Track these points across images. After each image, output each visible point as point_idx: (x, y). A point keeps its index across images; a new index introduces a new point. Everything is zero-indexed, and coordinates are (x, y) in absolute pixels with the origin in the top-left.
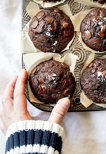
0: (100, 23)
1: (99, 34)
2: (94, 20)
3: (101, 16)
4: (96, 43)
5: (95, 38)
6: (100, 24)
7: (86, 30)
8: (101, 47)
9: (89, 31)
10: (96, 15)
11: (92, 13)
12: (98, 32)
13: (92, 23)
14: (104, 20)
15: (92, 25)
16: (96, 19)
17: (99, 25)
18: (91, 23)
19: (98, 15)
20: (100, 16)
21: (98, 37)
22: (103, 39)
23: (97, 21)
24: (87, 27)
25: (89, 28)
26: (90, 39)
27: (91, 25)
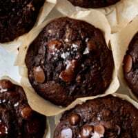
0: (63, 56)
1: (62, 76)
2: (53, 47)
3: (67, 40)
4: (55, 93)
5: (53, 82)
6: (64, 58)
7: (38, 66)
8: (65, 100)
9: (42, 67)
10: (58, 36)
11: (50, 31)
12: (59, 73)
13: (50, 53)
14: (73, 48)
15: (49, 57)
16: (56, 46)
17: (62, 59)
18: (47, 53)
19: (62, 36)
20: (65, 38)
21: (59, 81)
22: (70, 85)
23: (59, 51)
24: (39, 60)
25: (42, 62)
26: (43, 83)
27: (46, 57)
